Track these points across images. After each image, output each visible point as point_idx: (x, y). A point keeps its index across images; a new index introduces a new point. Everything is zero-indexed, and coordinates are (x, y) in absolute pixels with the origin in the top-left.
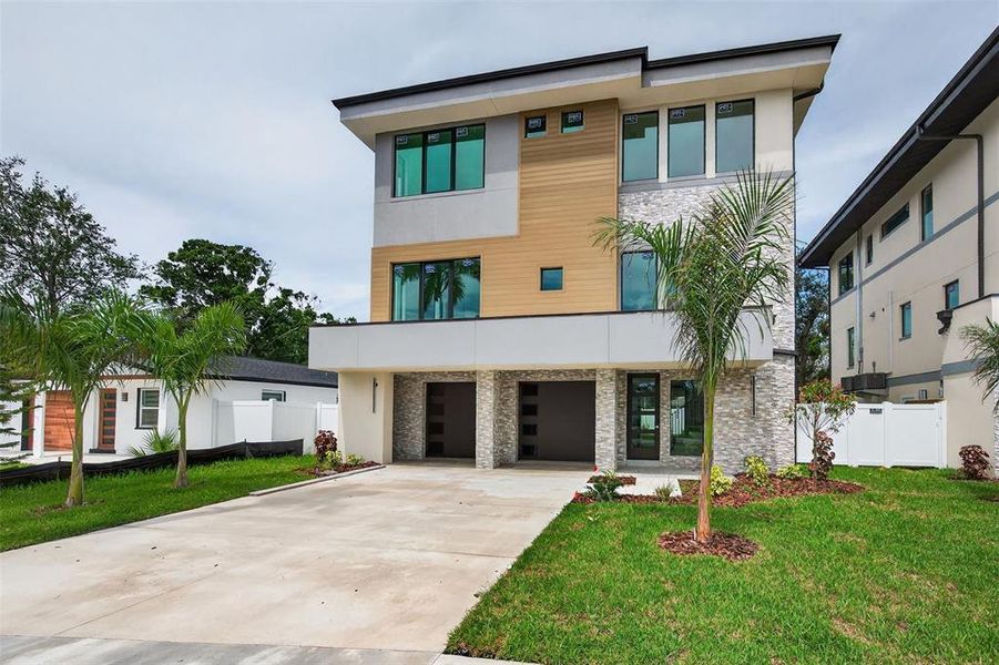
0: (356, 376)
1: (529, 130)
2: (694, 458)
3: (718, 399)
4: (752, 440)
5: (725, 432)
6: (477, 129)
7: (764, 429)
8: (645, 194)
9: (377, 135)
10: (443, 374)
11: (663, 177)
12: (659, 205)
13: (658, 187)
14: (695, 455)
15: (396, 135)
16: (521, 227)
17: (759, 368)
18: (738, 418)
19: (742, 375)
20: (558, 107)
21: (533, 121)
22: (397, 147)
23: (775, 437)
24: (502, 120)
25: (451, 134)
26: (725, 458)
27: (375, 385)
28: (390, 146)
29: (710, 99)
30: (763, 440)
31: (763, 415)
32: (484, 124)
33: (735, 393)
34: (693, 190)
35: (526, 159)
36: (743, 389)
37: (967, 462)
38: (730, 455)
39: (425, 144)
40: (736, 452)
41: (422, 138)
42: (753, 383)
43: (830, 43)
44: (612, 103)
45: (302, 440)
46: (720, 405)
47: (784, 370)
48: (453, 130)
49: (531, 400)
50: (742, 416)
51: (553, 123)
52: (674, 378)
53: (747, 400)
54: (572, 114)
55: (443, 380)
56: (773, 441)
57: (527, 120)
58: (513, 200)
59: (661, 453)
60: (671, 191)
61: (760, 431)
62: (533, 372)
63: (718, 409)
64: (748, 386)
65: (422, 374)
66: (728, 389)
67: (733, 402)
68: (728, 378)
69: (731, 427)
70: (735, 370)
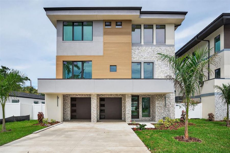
0: (51, 95)
1: (106, 25)
2: (148, 118)
3: (157, 102)
4: (165, 113)
5: (158, 111)
6: (90, 23)
7: (168, 110)
8: (138, 47)
9: (57, 21)
10: (76, 95)
11: (142, 43)
12: (141, 50)
13: (141, 46)
14: (148, 117)
15: (64, 22)
16: (104, 53)
17: (167, 95)
18: (162, 107)
19: (163, 96)
20: (115, 20)
22: (64, 25)
23: (170, 112)
24: (98, 21)
25: (82, 23)
26: (158, 117)
27: (58, 98)
28: (61, 25)
29: (155, 23)
30: (168, 113)
31: (168, 106)
32: (92, 22)
33: (161, 101)
34: (150, 47)
35: (105, 34)
37: (210, 117)
39: (73, 25)
40: (161, 116)
41: (73, 23)
42: (165, 98)
43: (185, 13)
44: (130, 21)
45: (29, 115)
46: (157, 104)
47: (173, 95)
50: (163, 107)
51: (113, 24)
52: (143, 97)
53: (164, 103)
54: (119, 23)
56: (170, 113)
57: (105, 22)
58: (102, 45)
59: (140, 117)
60: (145, 47)
61: (167, 111)
62: (104, 95)
63: (157, 105)
64: (164, 99)
65: (70, 95)
66: (159, 100)
67: (160, 103)
68: (159, 97)
69: (160, 110)
70: (161, 95)
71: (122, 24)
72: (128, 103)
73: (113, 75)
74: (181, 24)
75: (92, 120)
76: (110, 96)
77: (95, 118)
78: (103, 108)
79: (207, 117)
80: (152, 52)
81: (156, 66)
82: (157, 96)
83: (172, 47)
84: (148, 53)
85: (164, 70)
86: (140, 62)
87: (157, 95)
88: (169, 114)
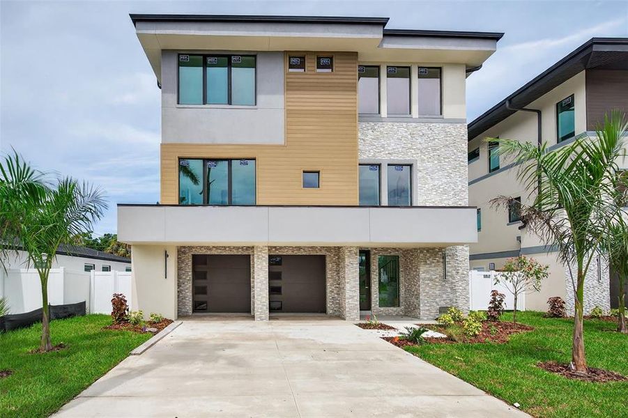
0: (146, 248)
1: (291, 66)
2: (394, 309)
3: (422, 268)
4: (444, 296)
5: (426, 291)
6: (250, 59)
7: (452, 288)
8: (372, 124)
9: (163, 50)
10: (208, 248)
11: (384, 113)
12: (381, 132)
13: (381, 120)
14: (394, 306)
15: (180, 54)
16: (287, 140)
17: (447, 248)
18: (435, 281)
19: (437, 253)
20: (315, 52)
22: (180, 64)
23: (458, 294)
24: (271, 54)
25: (227, 59)
26: (427, 308)
27: (167, 256)
28: (174, 62)
30: (451, 296)
31: (450, 279)
32: (255, 56)
33: (433, 264)
34: (404, 125)
35: (290, 87)
36: (438, 262)
37: (553, 307)
38: (430, 306)
39: (205, 65)
40: (434, 304)
41: (204, 59)
42: (444, 258)
43: (496, 37)
44: (353, 55)
45: (85, 302)
46: (424, 273)
47: (463, 250)
48: (229, 57)
49: (277, 268)
50: (438, 280)
51: (311, 64)
52: (381, 254)
53: (440, 269)
55: (209, 253)
56: (457, 296)
58: (280, 117)
59: (373, 305)
60: (389, 123)
61: (449, 290)
63: (422, 275)
64: (441, 260)
66: (428, 262)
67: (432, 271)
68: (428, 255)
69: (430, 287)
70: (433, 249)
71: (332, 62)
72: (350, 270)
73: (311, 196)
74: (481, 66)
75: (257, 314)
76: (296, 252)
77: (265, 308)
78: (276, 283)
79: (546, 308)
80: (409, 137)
81: (419, 174)
82: (421, 252)
83: (458, 125)
84: (398, 139)
85: (440, 183)
86: (378, 163)
87: (424, 249)
88: (455, 301)
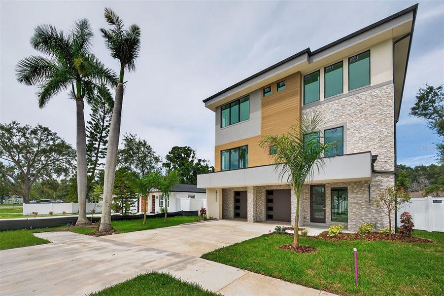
0: (211, 190)
1: (265, 93)
3: (350, 196)
4: (369, 215)
5: (354, 211)
6: (246, 98)
7: (376, 210)
8: (314, 108)
9: (216, 107)
10: (239, 188)
11: (322, 98)
12: (320, 112)
13: (320, 104)
14: (345, 222)
15: (221, 106)
18: (361, 205)
19: (363, 185)
20: (276, 81)
21: (266, 90)
22: (222, 110)
24: (255, 92)
25: (238, 102)
26: (354, 223)
27: (216, 192)
28: (220, 111)
29: (346, 57)
30: (376, 215)
31: (375, 203)
32: (249, 95)
33: (360, 193)
34: (336, 101)
35: (264, 105)
36: (364, 191)
38: (357, 222)
39: (230, 107)
40: (360, 221)
41: (229, 105)
42: (369, 188)
43: (412, 10)
44: (297, 74)
45: (198, 211)
46: (351, 199)
47: (388, 181)
48: (239, 100)
49: (270, 197)
50: (363, 204)
51: (274, 89)
52: (332, 187)
53: (366, 196)
55: (240, 190)
57: (264, 90)
58: (259, 122)
59: (326, 220)
61: (374, 211)
62: (271, 186)
64: (367, 190)
65: (232, 188)
66: (355, 191)
67: (358, 197)
68: (355, 186)
69: (357, 209)
70: (360, 182)
71: (285, 83)
75: (248, 219)
76: (278, 188)
77: (252, 216)
78: (270, 205)
80: (341, 108)
81: (348, 132)
82: (350, 185)
84: (332, 112)
85: (367, 134)
87: (352, 182)
